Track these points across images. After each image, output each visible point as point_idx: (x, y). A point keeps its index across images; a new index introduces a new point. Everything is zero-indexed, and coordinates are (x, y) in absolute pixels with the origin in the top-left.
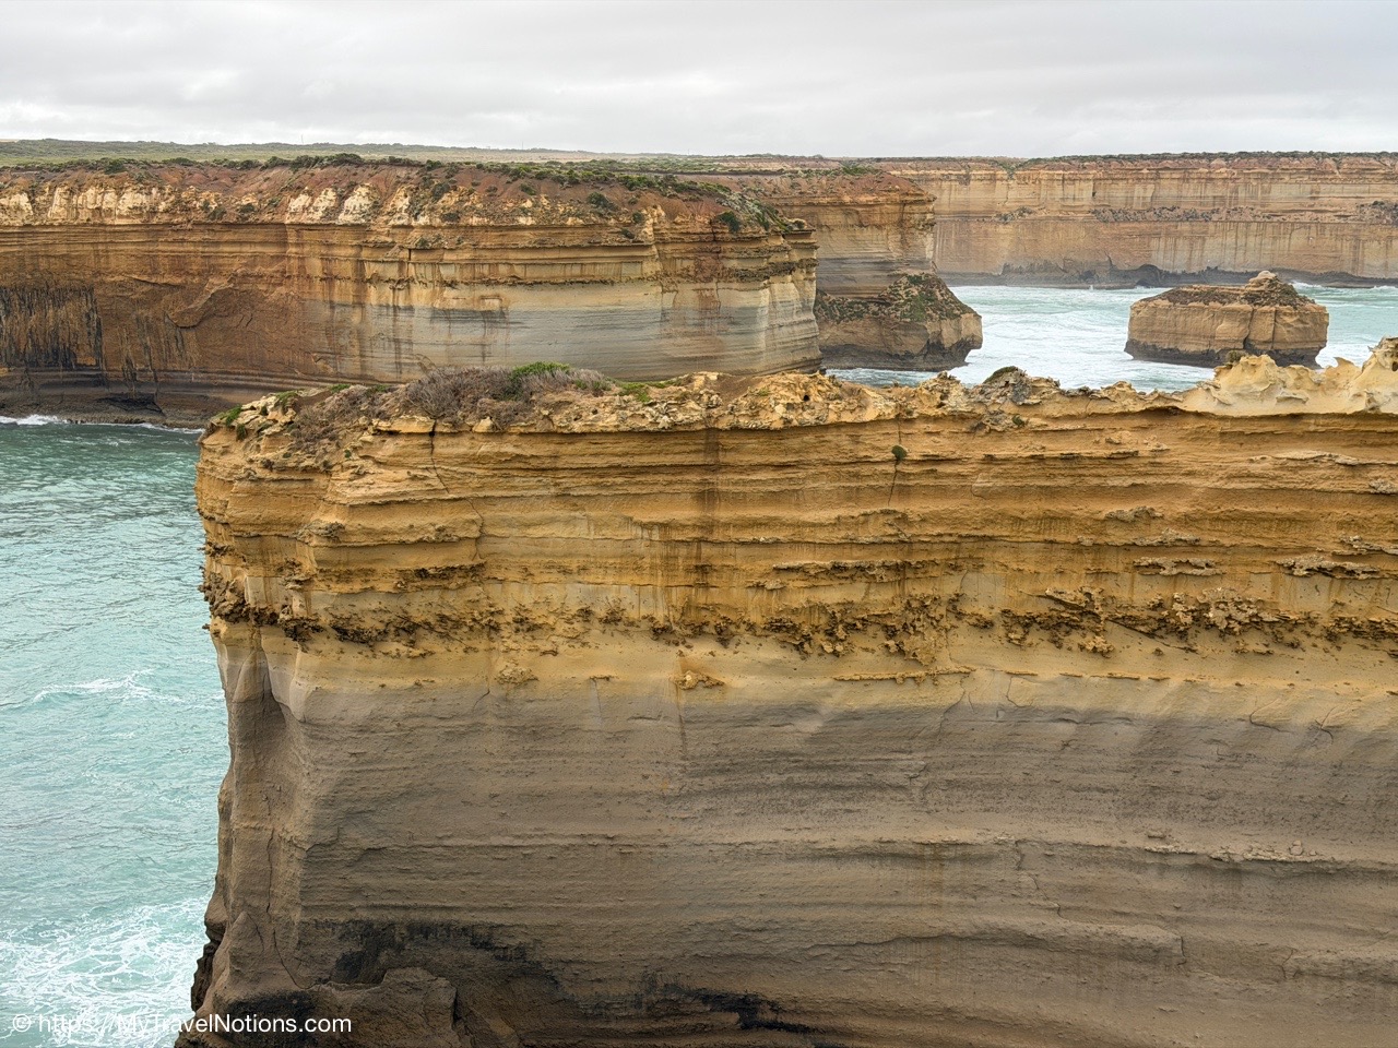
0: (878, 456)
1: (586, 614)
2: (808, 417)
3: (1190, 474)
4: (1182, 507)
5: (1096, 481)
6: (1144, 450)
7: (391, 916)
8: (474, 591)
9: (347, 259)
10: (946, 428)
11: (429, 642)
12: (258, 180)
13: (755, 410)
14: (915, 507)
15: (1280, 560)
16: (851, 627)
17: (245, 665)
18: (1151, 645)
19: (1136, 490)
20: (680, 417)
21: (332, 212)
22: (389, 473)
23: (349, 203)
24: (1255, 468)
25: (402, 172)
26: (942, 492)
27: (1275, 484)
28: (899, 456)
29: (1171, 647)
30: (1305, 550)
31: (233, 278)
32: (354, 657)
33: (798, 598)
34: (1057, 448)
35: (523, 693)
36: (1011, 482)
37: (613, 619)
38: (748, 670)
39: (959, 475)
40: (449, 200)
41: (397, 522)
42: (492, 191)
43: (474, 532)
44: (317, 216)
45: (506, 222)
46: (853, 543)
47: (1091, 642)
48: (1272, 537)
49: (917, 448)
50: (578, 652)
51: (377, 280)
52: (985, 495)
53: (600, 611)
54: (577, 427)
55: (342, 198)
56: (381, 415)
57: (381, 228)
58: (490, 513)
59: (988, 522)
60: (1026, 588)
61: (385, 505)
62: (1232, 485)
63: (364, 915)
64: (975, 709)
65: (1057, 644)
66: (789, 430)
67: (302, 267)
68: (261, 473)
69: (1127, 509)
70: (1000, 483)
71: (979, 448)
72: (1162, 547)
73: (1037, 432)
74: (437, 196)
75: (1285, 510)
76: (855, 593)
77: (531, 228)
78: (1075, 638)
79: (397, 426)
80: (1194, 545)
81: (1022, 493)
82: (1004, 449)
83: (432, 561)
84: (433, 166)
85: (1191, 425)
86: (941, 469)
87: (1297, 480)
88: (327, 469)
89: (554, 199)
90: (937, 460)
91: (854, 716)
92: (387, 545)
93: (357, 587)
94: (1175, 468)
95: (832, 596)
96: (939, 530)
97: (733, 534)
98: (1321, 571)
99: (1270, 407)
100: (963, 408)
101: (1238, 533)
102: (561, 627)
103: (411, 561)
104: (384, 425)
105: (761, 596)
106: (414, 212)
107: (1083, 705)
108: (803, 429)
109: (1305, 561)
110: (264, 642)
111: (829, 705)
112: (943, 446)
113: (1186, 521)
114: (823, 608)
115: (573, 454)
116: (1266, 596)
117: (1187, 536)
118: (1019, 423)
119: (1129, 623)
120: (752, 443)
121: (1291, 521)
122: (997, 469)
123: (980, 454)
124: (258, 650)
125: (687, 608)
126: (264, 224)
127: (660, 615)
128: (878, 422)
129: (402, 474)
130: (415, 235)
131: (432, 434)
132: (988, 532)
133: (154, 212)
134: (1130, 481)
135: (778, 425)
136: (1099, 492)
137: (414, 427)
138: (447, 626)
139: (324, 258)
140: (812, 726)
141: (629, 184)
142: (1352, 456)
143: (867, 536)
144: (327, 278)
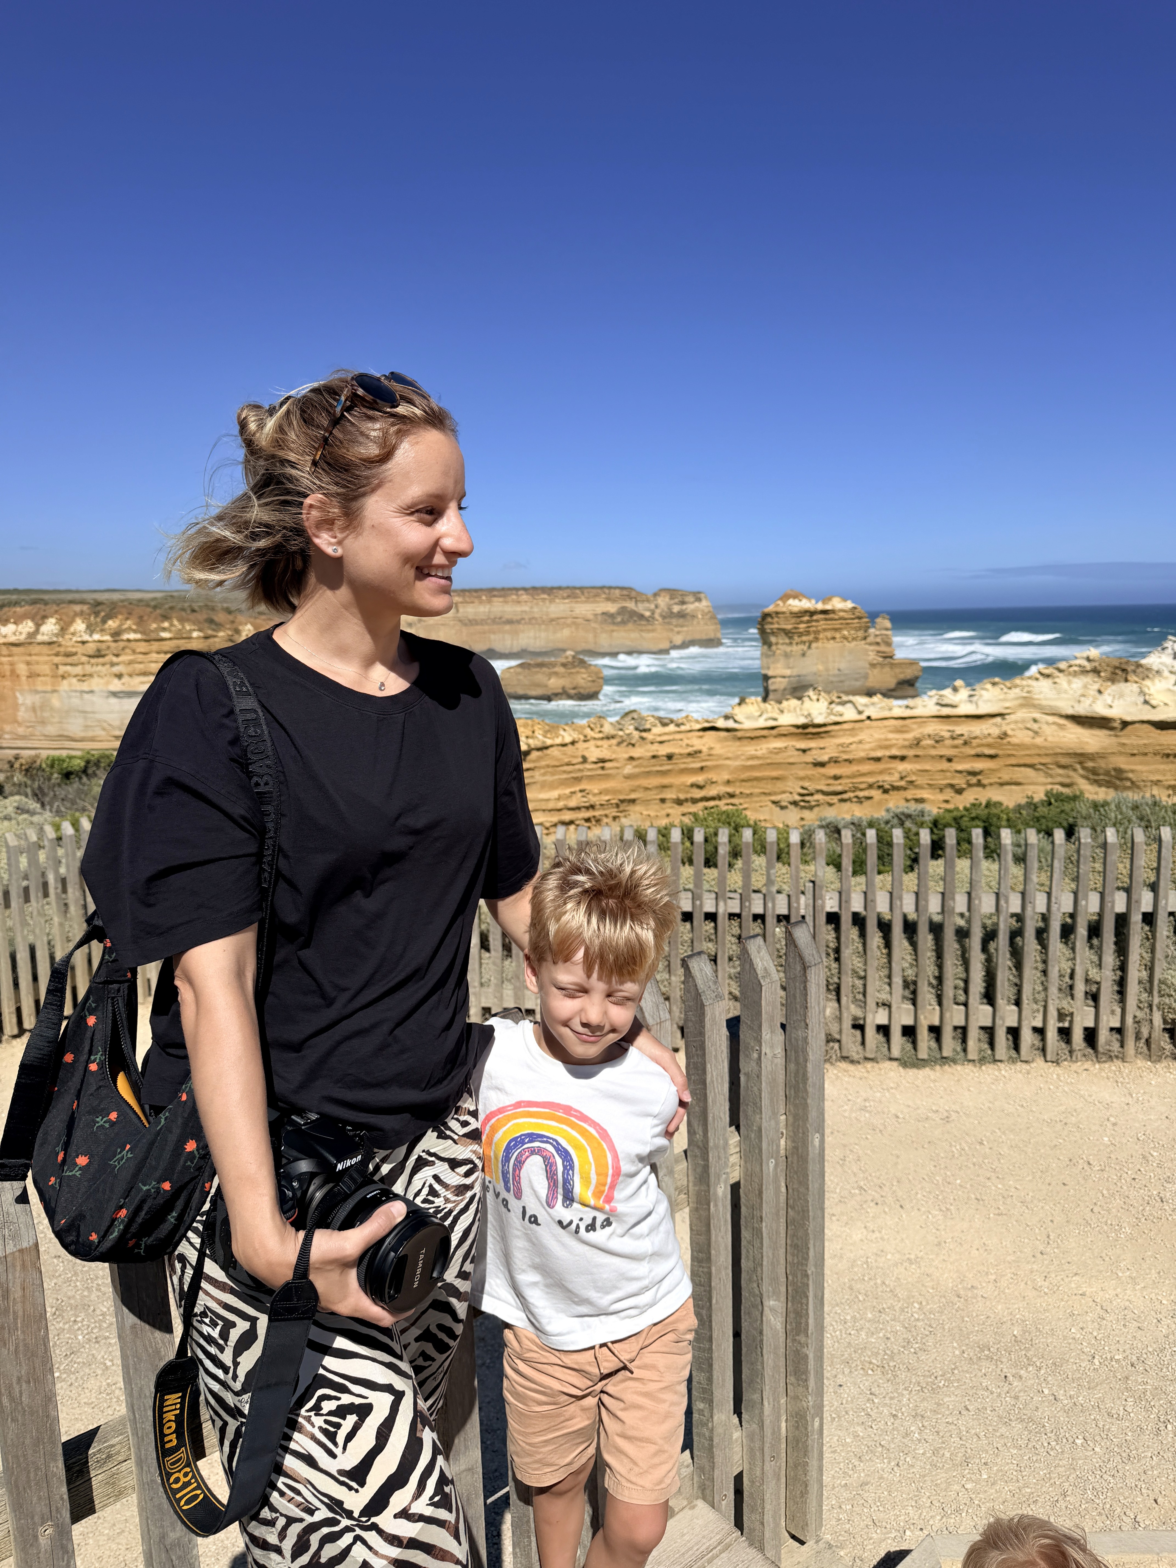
0: (575, 761)
2: (539, 744)
3: (728, 758)
4: (726, 777)
5: (683, 766)
6: (705, 749)
9: (46, 663)
10: (605, 743)
14: (596, 787)
15: (774, 798)
19: (703, 769)
21: (32, 635)
23: (45, 628)
24: (759, 753)
26: (608, 777)
27: (769, 761)
28: (585, 760)
30: (784, 792)
34: (663, 750)
36: (643, 769)
39: (617, 768)
40: (112, 624)
42: (141, 617)
44: (22, 638)
45: (153, 636)
48: (768, 787)
49: (594, 754)
51: (65, 676)
52: (628, 777)
55: (38, 626)
57: (69, 643)
59: (632, 791)
62: (750, 763)
67: (13, 672)
69: (700, 779)
70: (637, 770)
71: (624, 752)
72: (719, 798)
74: (104, 621)
75: (775, 774)
77: (170, 639)
81: (648, 774)
82: (636, 752)
84: (100, 602)
86: (607, 765)
87: (779, 758)
89: (181, 620)
90: (603, 761)
94: (720, 757)
96: (607, 798)
98: (795, 803)
99: (762, 723)
100: (613, 732)
101: (753, 787)
106: (90, 629)
112: (605, 754)
113: (728, 783)
116: (767, 817)
117: (730, 790)
118: (643, 738)
121: (777, 779)
122: (635, 763)
123: (626, 756)
130: (91, 648)
132: (633, 796)
134: (699, 765)
136: (684, 771)
139: (28, 663)
142: (803, 745)
143: (573, 803)
144: (32, 675)
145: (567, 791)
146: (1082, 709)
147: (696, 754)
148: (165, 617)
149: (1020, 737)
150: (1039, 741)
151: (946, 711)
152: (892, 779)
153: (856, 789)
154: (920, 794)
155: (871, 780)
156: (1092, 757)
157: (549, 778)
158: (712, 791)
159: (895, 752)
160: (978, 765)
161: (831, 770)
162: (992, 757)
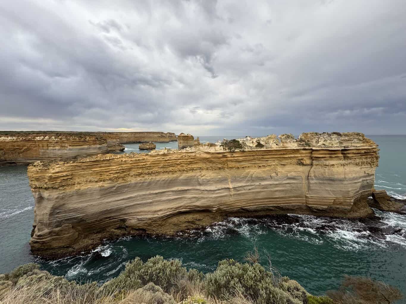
0: (120, 161)
1: (87, 181)
2: (112, 158)
3: (150, 160)
4: (149, 163)
6: (146, 158)
7: (62, 219)
8: (71, 181)
9: (46, 144)
11: (65, 187)
12: (31, 135)
13: (105, 158)
14: (124, 166)
15: (158, 167)
16: (118, 178)
17: (37, 193)
18: (148, 175)
19: (145, 162)
20: (97, 159)
22: (58, 169)
23: (46, 138)
24: (155, 159)
25: (53, 134)
26: (126, 164)
28: (122, 161)
29: (149, 175)
31: (28, 147)
32: (55, 190)
33: (112, 176)
34: (138, 159)
35: (79, 191)
36: (133, 162)
37: (90, 181)
38: (107, 184)
39: (128, 162)
40: (60, 137)
41: (60, 174)
42: (66, 136)
43: (71, 174)
44: (41, 139)
46: (118, 170)
47: (142, 176)
48: (157, 165)
49: (124, 160)
50: (86, 185)
51: (50, 146)
52: (131, 164)
53: (89, 181)
54: (84, 161)
55: (44, 137)
56: (56, 162)
57: (51, 140)
58: (73, 172)
59: (131, 166)
60: (136, 172)
61: (58, 172)
62: (154, 161)
63: (58, 220)
64: (132, 184)
65: (139, 177)
66: (110, 160)
67: (39, 145)
68: (38, 170)
69: (145, 164)
71: (130, 159)
72: (147, 167)
73: (136, 157)
74: (58, 137)
76: (119, 175)
78: (141, 176)
79: (59, 163)
80: (151, 166)
81: (135, 163)
82: (133, 159)
83: (65, 178)
84: (58, 133)
85: (149, 156)
87: (158, 160)
88: (49, 169)
89: (75, 137)
90: (126, 161)
91: (119, 186)
92: (58, 177)
93: (54, 182)
94: (148, 160)
95: (116, 175)
96: (127, 168)
97: (104, 170)
98: (162, 167)
99: (156, 154)
101: (154, 165)
102: (84, 183)
103: (62, 178)
104: (57, 163)
105: (108, 176)
106: (55, 138)
107: (142, 182)
108: (111, 159)
109: (160, 166)
110: (40, 190)
111: (116, 186)
113: (150, 164)
114: (115, 177)
115: (84, 164)
116: (157, 170)
118: (134, 157)
119: (146, 174)
120: (106, 161)
121: (159, 163)
124: (39, 191)
125: (99, 179)
126: (33, 141)
127: (96, 180)
128: (119, 158)
129: (60, 168)
130: (55, 141)
131: (64, 164)
133: (14, 139)
135: (108, 159)
136: (142, 162)
137: (62, 163)
138: (68, 185)
139: (42, 144)
140: (115, 188)
141: (84, 135)
142: (163, 157)
143: (119, 169)
144: (43, 146)
145: (118, 167)
146: (206, 151)
147: (144, 159)
148: (71, 136)
149: (198, 155)
150: (200, 156)
151: (187, 151)
152: (178, 163)
153: (172, 164)
154: (183, 165)
155: (175, 163)
156: (208, 158)
157: (114, 164)
158: (147, 166)
159: (178, 158)
160: (191, 160)
161: (168, 162)
162: (194, 159)
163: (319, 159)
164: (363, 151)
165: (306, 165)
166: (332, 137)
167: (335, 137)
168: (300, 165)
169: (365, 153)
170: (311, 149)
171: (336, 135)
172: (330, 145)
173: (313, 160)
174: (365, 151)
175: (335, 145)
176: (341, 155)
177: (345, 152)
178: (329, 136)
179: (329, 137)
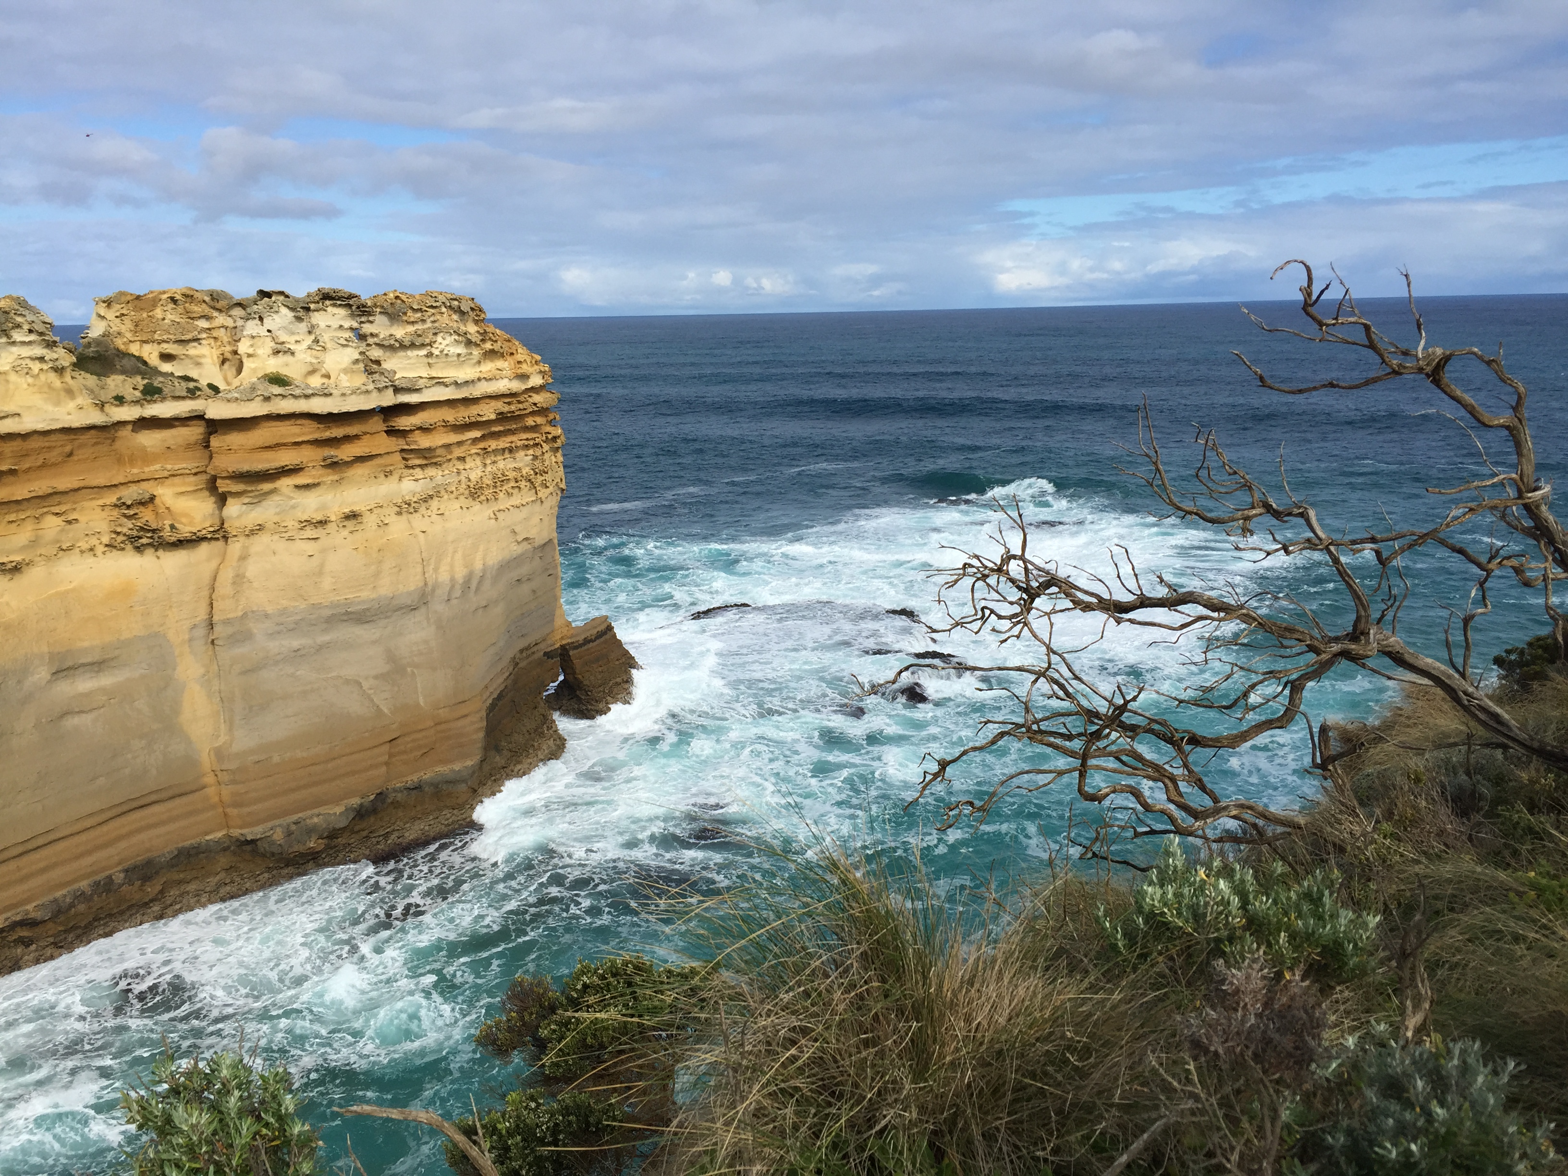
163: (266, 487)
164: (488, 411)
165: (180, 544)
166: (319, 319)
167: (335, 324)
168: (139, 549)
169: (502, 418)
170: (200, 417)
171: (342, 312)
172: (316, 382)
173: (222, 499)
174: (500, 406)
175: (346, 382)
176: (383, 443)
177: (404, 422)
178: (299, 319)
179: (303, 327)
